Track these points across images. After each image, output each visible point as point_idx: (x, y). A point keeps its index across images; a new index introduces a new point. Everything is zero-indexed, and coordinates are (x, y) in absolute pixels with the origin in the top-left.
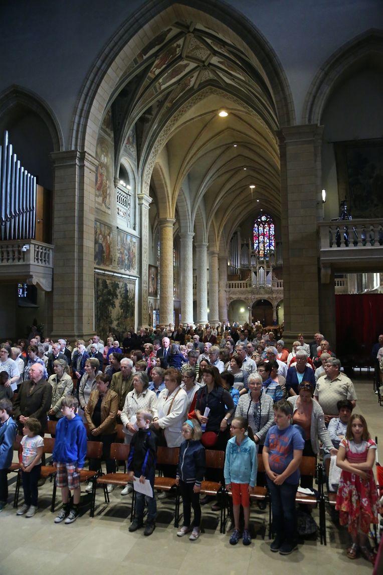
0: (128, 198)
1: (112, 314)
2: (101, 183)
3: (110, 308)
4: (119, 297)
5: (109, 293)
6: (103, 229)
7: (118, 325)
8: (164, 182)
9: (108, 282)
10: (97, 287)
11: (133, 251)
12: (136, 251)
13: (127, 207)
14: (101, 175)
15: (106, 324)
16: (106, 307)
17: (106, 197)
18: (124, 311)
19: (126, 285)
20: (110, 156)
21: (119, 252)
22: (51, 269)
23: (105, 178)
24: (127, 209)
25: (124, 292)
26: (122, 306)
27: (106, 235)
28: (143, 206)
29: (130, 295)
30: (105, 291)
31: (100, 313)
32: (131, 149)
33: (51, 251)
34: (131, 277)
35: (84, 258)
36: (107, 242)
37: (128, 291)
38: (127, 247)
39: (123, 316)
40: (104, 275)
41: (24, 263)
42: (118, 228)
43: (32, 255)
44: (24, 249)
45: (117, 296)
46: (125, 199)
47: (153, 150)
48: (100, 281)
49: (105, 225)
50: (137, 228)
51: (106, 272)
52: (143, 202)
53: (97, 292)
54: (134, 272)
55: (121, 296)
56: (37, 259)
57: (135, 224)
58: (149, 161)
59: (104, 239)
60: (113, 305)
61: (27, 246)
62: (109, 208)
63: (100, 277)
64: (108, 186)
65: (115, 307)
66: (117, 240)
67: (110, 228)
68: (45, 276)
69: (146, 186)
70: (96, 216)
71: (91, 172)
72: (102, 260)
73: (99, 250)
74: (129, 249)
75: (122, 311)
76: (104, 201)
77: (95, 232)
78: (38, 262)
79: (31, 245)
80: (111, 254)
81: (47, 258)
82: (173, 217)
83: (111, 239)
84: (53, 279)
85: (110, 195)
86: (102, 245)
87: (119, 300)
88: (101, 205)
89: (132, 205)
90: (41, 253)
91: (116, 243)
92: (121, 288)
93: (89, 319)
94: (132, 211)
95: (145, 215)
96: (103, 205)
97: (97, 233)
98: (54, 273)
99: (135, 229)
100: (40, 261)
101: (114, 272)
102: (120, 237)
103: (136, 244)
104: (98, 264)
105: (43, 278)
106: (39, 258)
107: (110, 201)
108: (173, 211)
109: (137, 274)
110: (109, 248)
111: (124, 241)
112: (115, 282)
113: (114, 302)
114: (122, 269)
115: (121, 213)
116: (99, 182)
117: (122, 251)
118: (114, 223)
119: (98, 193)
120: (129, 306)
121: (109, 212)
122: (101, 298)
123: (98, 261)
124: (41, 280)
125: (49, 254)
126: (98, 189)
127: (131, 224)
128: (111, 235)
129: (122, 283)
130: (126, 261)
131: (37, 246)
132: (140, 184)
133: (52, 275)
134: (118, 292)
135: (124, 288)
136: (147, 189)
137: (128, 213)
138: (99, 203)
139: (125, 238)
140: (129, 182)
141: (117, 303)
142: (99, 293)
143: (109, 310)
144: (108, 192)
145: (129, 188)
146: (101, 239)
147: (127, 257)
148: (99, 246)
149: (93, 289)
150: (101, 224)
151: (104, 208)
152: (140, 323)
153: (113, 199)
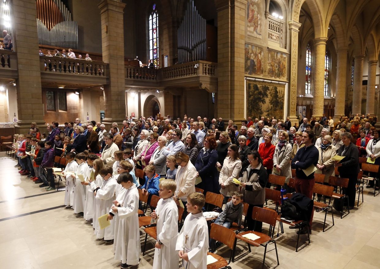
0: (281, 26)
1: (262, 108)
2: (253, 17)
3: (261, 104)
4: (269, 96)
5: (260, 93)
6: (254, 49)
7: (268, 115)
8: (317, 10)
9: (259, 86)
10: (249, 89)
11: (283, 63)
12: (286, 64)
13: (280, 33)
14: (253, 11)
15: (257, 114)
16: (257, 103)
17: (257, 27)
18: (273, 106)
19: (276, 88)
21: (270, 65)
22: (216, 79)
23: (256, 13)
24: (280, 34)
25: (274, 93)
26: (271, 102)
27: (257, 53)
28: (292, 30)
29: (280, 95)
30: (255, 92)
31: (252, 107)
34: (280, 83)
35: (235, 70)
36: (259, 59)
37: (277, 92)
38: (277, 61)
39: (273, 109)
40: (255, 81)
41: (197, 75)
42: (268, 48)
43: (201, 70)
44: (196, 67)
45: (267, 96)
46: (278, 27)
48: (252, 86)
49: (256, 47)
50: (288, 47)
51: (257, 79)
52: (293, 27)
53: (249, 93)
54: (284, 79)
55: (271, 95)
57: (286, 44)
59: (255, 57)
60: (264, 102)
61: (197, 65)
62: (260, 34)
63: (251, 83)
64: (259, 18)
65: (265, 103)
66: (267, 57)
67: (261, 48)
68: (211, 83)
69: (296, 15)
70: (248, 41)
71: (241, 9)
72: (253, 71)
73: (250, 64)
74: (280, 62)
75: (272, 106)
76: (255, 29)
77: (247, 52)
78: (206, 75)
79: (200, 64)
80: (262, 66)
81: (213, 72)
82: (325, 36)
83: (262, 56)
84: (217, 85)
85: (261, 25)
86: (253, 61)
87: (269, 98)
88: (253, 33)
89: (284, 30)
90: (208, 69)
91: (267, 59)
92: (271, 90)
93: (240, 111)
94: (284, 35)
95: (295, 37)
96: (255, 32)
97: (249, 52)
98: (218, 81)
99: (286, 48)
100: (207, 74)
101: (264, 79)
102: (271, 54)
103: (286, 59)
104: (250, 74)
105: (210, 84)
106: (207, 71)
107: (261, 29)
108: (326, 32)
109: (287, 80)
110: (261, 63)
111: (274, 57)
112: (265, 86)
113: (264, 99)
114: (272, 77)
115: (274, 37)
116: (250, 17)
117: (272, 64)
118: (264, 45)
119: (249, 24)
120: (278, 102)
121: (260, 37)
122: (252, 97)
123: (249, 72)
124: (209, 86)
125: (214, 69)
126: (250, 22)
127: (283, 45)
128: (262, 54)
129: (272, 87)
130: (277, 71)
131: (204, 64)
132: (290, 14)
133: (217, 83)
134: (268, 92)
135: (274, 90)
136: (297, 17)
137: (281, 36)
138: (250, 32)
139: (275, 55)
140: (282, 12)
141: (267, 100)
142: (251, 93)
143: (260, 105)
144: (259, 23)
145: (282, 18)
146: (252, 57)
147: (277, 68)
148: (251, 62)
149: (244, 91)
150: (252, 45)
151: (255, 34)
152: (289, 114)
153: (264, 28)
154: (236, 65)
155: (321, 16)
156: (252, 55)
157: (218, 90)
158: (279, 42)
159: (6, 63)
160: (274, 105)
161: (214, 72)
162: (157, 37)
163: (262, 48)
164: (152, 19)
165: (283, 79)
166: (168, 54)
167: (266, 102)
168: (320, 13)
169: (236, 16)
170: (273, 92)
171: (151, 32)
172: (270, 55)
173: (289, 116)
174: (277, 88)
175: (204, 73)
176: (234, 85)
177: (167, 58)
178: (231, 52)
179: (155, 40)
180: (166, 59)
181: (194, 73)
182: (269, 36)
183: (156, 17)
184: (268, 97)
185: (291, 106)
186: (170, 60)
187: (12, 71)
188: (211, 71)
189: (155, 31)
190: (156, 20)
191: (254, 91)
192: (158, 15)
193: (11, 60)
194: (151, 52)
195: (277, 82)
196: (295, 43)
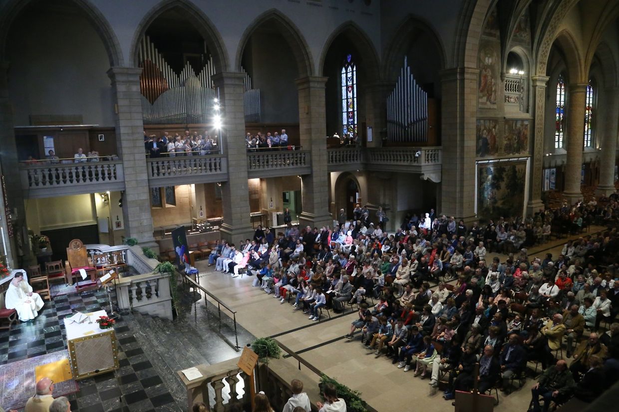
0: (522, 82)
1: (497, 196)
2: (485, 85)
3: (495, 190)
4: (505, 179)
5: (494, 178)
6: (487, 124)
7: (503, 204)
9: (492, 169)
10: (480, 175)
11: (524, 134)
12: (528, 133)
13: (520, 91)
14: (486, 76)
15: (490, 204)
17: (491, 95)
18: (510, 191)
19: (514, 167)
20: (495, 54)
21: (507, 139)
22: (440, 166)
23: (489, 78)
24: (520, 93)
25: (512, 173)
26: (508, 187)
27: (491, 128)
28: (537, 88)
29: (519, 175)
30: (489, 178)
32: (523, 35)
33: (440, 151)
34: (520, 159)
35: (465, 156)
36: (493, 134)
37: (516, 172)
38: (516, 132)
39: (510, 195)
40: (487, 164)
41: (418, 164)
42: (505, 118)
43: (423, 158)
44: (417, 155)
45: (502, 179)
46: (518, 84)
47: (549, 28)
48: (483, 170)
49: (490, 120)
50: (530, 110)
51: (490, 162)
52: (538, 84)
53: (481, 180)
54: (525, 153)
55: (508, 178)
56: (428, 160)
57: (528, 106)
58: (544, 40)
59: (489, 133)
60: (498, 187)
61: (419, 152)
62: (494, 103)
63: (483, 167)
64: (493, 84)
65: (500, 188)
66: (504, 129)
67: (495, 121)
68: (435, 172)
69: (542, 66)
70: (479, 115)
71: (473, 81)
72: (486, 152)
73: (483, 144)
74: (519, 133)
76: (489, 99)
77: (478, 130)
78: (428, 162)
79: (422, 151)
80: (497, 143)
81: (436, 158)
82: (585, 81)
83: (496, 130)
84: (442, 172)
85: (495, 91)
86: (486, 139)
87: (505, 182)
88: (485, 104)
89: (525, 88)
90: (431, 154)
91: (503, 132)
92: (508, 170)
93: (470, 205)
94: (525, 93)
95: (541, 95)
96: (488, 103)
97: (480, 129)
98: (443, 168)
99: (528, 112)
100: (430, 161)
101: (500, 159)
102: (508, 125)
103: (529, 126)
104: (482, 156)
105: (433, 173)
106: (430, 159)
107: (496, 96)
108: (586, 75)
109: (529, 154)
110: (495, 139)
111: (512, 127)
112: (501, 167)
113: (500, 185)
114: (509, 154)
115: (512, 100)
116: (482, 85)
117: (510, 137)
118: (500, 115)
119: (481, 95)
120: (517, 185)
121: (495, 107)
122: (484, 184)
123: (480, 154)
124: (432, 175)
126: (482, 91)
127: (523, 107)
128: (497, 127)
129: (509, 167)
130: (515, 145)
131: (427, 151)
132: (534, 66)
133: (441, 170)
134: (504, 175)
135: (512, 170)
136: (543, 69)
137: (522, 96)
138: (483, 103)
139: (514, 125)
140: (523, 66)
141: (503, 185)
142: (483, 180)
143: (494, 192)
144: (493, 89)
145: (522, 73)
146: (485, 134)
147: (517, 141)
148: (483, 141)
149: (475, 179)
150: (484, 120)
151: (489, 105)
152: (530, 198)
153: (499, 93)
154: (466, 149)
155: (579, 54)
156: (485, 131)
157: (442, 179)
158: (518, 104)
159: (218, 167)
160: (511, 189)
162: (353, 98)
163: (497, 120)
164: (347, 73)
166: (373, 125)
167: (502, 187)
168: (577, 50)
169: (467, 90)
170: (510, 173)
171: (344, 89)
172: (507, 127)
173: (532, 200)
174: (516, 167)
175: (426, 161)
176: (464, 175)
177: (371, 130)
178: (460, 135)
179: (350, 101)
180: (370, 132)
181: (415, 161)
182: (506, 99)
183: (353, 71)
185: (534, 188)
186: (376, 133)
188: (434, 157)
189: (350, 89)
190: (353, 74)
191: (487, 177)
192: (355, 69)
194: (345, 115)
195: (516, 159)
196: (540, 104)
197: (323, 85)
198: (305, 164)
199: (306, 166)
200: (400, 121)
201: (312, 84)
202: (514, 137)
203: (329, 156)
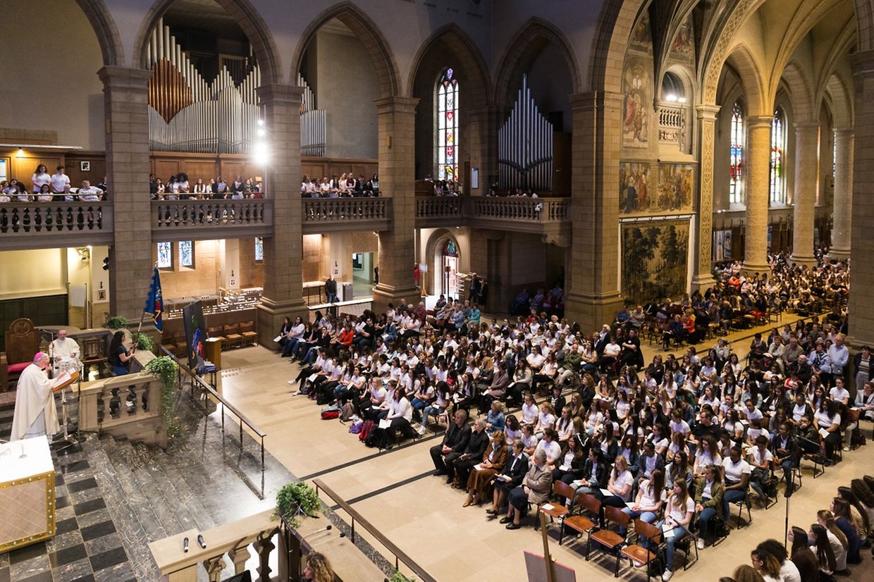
0: (682, 113)
1: (649, 267)
2: (633, 115)
3: (646, 260)
4: (661, 244)
5: (645, 242)
6: (635, 169)
7: (658, 278)
9: (642, 230)
10: (625, 238)
11: (686, 182)
12: (691, 181)
13: (680, 125)
14: (633, 104)
15: (639, 279)
16: (640, 260)
17: (640, 129)
18: (668, 261)
19: (673, 228)
20: (646, 75)
21: (662, 189)
22: (570, 224)
23: (638, 106)
24: (681, 128)
25: (669, 237)
26: (664, 255)
27: (640, 175)
28: (703, 121)
29: (679, 239)
30: (637, 242)
31: (630, 268)
32: (685, 50)
33: (569, 204)
34: (681, 217)
35: (604, 212)
36: (642, 183)
37: (676, 235)
38: (675, 181)
39: (667, 266)
40: (635, 223)
41: (539, 222)
42: (659, 161)
43: (546, 213)
44: (537, 209)
45: (656, 245)
46: (677, 115)
47: (719, 41)
48: (630, 232)
49: (638, 163)
50: (695, 151)
51: (639, 219)
52: (705, 115)
53: (626, 245)
54: (689, 209)
55: (664, 242)
56: (553, 217)
57: (691, 146)
58: (713, 57)
59: (637, 180)
60: (651, 256)
61: (540, 205)
62: (644, 141)
63: (629, 227)
64: (643, 114)
65: (653, 257)
66: (658, 176)
67: (646, 164)
68: (561, 232)
69: (710, 91)
70: (624, 156)
71: (615, 111)
72: (633, 207)
73: (628, 195)
74: (680, 181)
75: (666, 260)
76: (637, 135)
77: (623, 176)
78: (554, 219)
79: (545, 204)
80: (648, 195)
82: (769, 112)
83: (647, 177)
84: (571, 233)
85: (646, 124)
86: (633, 189)
87: (660, 248)
88: (633, 141)
89: (688, 120)
90: (558, 209)
91: (657, 180)
92: (664, 233)
93: (610, 279)
94: (687, 128)
95: (708, 131)
96: (636, 140)
97: (625, 176)
98: (573, 227)
99: (691, 153)
100: (555, 217)
101: (652, 217)
102: (664, 170)
103: (692, 172)
104: (627, 212)
105: (560, 234)
106: (555, 214)
107: (647, 131)
108: (770, 105)
109: (693, 210)
110: (646, 189)
111: (670, 174)
112: (654, 228)
113: (653, 252)
114: (666, 209)
115: (669, 137)
116: (629, 115)
117: (667, 187)
118: (652, 157)
119: (626, 129)
120: (678, 253)
121: (646, 145)
122: (631, 250)
123: (625, 209)
124: (558, 236)
125: (566, 208)
126: (627, 124)
127: (685, 146)
128: (649, 173)
129: (665, 227)
130: (674, 198)
131: (551, 203)
132: (700, 91)
133: (571, 229)
134: (658, 238)
135: (670, 232)
136: (712, 96)
137: (682, 132)
138: (628, 141)
139: (672, 170)
140: (684, 91)
141: (657, 252)
142: (628, 245)
143: (644, 262)
144: (643, 122)
145: (683, 100)
146: (632, 182)
147: (676, 192)
148: (629, 191)
149: (617, 244)
150: (631, 163)
151: (637, 143)
152: (696, 272)
153: (652, 127)
155: (760, 78)
156: (632, 178)
157: (573, 242)
158: (677, 143)
159: (259, 216)
160: (669, 258)
161: (566, 212)
162: (454, 128)
163: (648, 163)
164: (446, 94)
165: (686, 209)
166: (479, 166)
167: (655, 256)
168: (758, 72)
169: (606, 123)
170: (667, 236)
171: (442, 115)
172: (662, 173)
173: (698, 275)
174: (675, 228)
175: (551, 218)
176: (602, 238)
177: (476, 172)
178: (597, 183)
179: (450, 131)
180: (475, 175)
181: (534, 217)
182: (660, 135)
183: (454, 92)
184: (658, 247)
185: (701, 257)
186: (483, 176)
187: (266, 227)
188: (561, 212)
189: (450, 116)
190: (454, 96)
191: (634, 241)
192: (457, 89)
193: (265, 211)
194: (442, 151)
195: (675, 217)
196: (708, 143)
197: (413, 110)
198: (384, 217)
199: (385, 219)
200: (516, 161)
201: (397, 108)
202: (672, 186)
203: (418, 207)
